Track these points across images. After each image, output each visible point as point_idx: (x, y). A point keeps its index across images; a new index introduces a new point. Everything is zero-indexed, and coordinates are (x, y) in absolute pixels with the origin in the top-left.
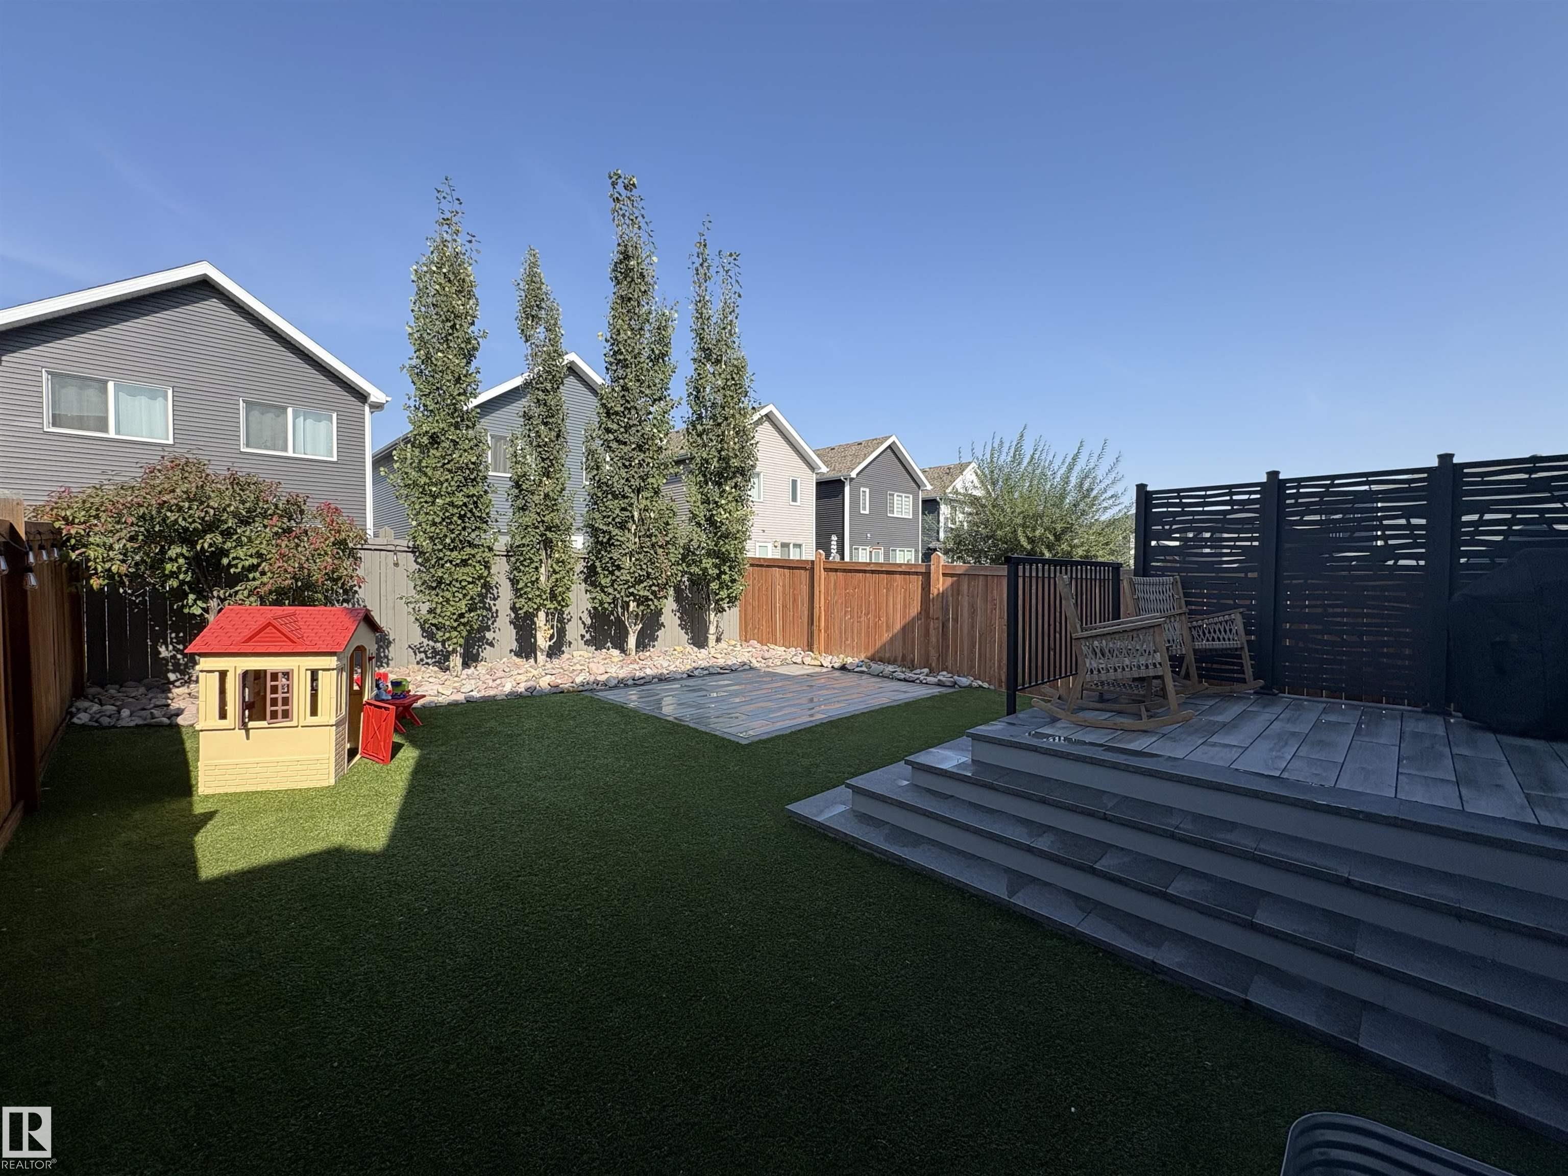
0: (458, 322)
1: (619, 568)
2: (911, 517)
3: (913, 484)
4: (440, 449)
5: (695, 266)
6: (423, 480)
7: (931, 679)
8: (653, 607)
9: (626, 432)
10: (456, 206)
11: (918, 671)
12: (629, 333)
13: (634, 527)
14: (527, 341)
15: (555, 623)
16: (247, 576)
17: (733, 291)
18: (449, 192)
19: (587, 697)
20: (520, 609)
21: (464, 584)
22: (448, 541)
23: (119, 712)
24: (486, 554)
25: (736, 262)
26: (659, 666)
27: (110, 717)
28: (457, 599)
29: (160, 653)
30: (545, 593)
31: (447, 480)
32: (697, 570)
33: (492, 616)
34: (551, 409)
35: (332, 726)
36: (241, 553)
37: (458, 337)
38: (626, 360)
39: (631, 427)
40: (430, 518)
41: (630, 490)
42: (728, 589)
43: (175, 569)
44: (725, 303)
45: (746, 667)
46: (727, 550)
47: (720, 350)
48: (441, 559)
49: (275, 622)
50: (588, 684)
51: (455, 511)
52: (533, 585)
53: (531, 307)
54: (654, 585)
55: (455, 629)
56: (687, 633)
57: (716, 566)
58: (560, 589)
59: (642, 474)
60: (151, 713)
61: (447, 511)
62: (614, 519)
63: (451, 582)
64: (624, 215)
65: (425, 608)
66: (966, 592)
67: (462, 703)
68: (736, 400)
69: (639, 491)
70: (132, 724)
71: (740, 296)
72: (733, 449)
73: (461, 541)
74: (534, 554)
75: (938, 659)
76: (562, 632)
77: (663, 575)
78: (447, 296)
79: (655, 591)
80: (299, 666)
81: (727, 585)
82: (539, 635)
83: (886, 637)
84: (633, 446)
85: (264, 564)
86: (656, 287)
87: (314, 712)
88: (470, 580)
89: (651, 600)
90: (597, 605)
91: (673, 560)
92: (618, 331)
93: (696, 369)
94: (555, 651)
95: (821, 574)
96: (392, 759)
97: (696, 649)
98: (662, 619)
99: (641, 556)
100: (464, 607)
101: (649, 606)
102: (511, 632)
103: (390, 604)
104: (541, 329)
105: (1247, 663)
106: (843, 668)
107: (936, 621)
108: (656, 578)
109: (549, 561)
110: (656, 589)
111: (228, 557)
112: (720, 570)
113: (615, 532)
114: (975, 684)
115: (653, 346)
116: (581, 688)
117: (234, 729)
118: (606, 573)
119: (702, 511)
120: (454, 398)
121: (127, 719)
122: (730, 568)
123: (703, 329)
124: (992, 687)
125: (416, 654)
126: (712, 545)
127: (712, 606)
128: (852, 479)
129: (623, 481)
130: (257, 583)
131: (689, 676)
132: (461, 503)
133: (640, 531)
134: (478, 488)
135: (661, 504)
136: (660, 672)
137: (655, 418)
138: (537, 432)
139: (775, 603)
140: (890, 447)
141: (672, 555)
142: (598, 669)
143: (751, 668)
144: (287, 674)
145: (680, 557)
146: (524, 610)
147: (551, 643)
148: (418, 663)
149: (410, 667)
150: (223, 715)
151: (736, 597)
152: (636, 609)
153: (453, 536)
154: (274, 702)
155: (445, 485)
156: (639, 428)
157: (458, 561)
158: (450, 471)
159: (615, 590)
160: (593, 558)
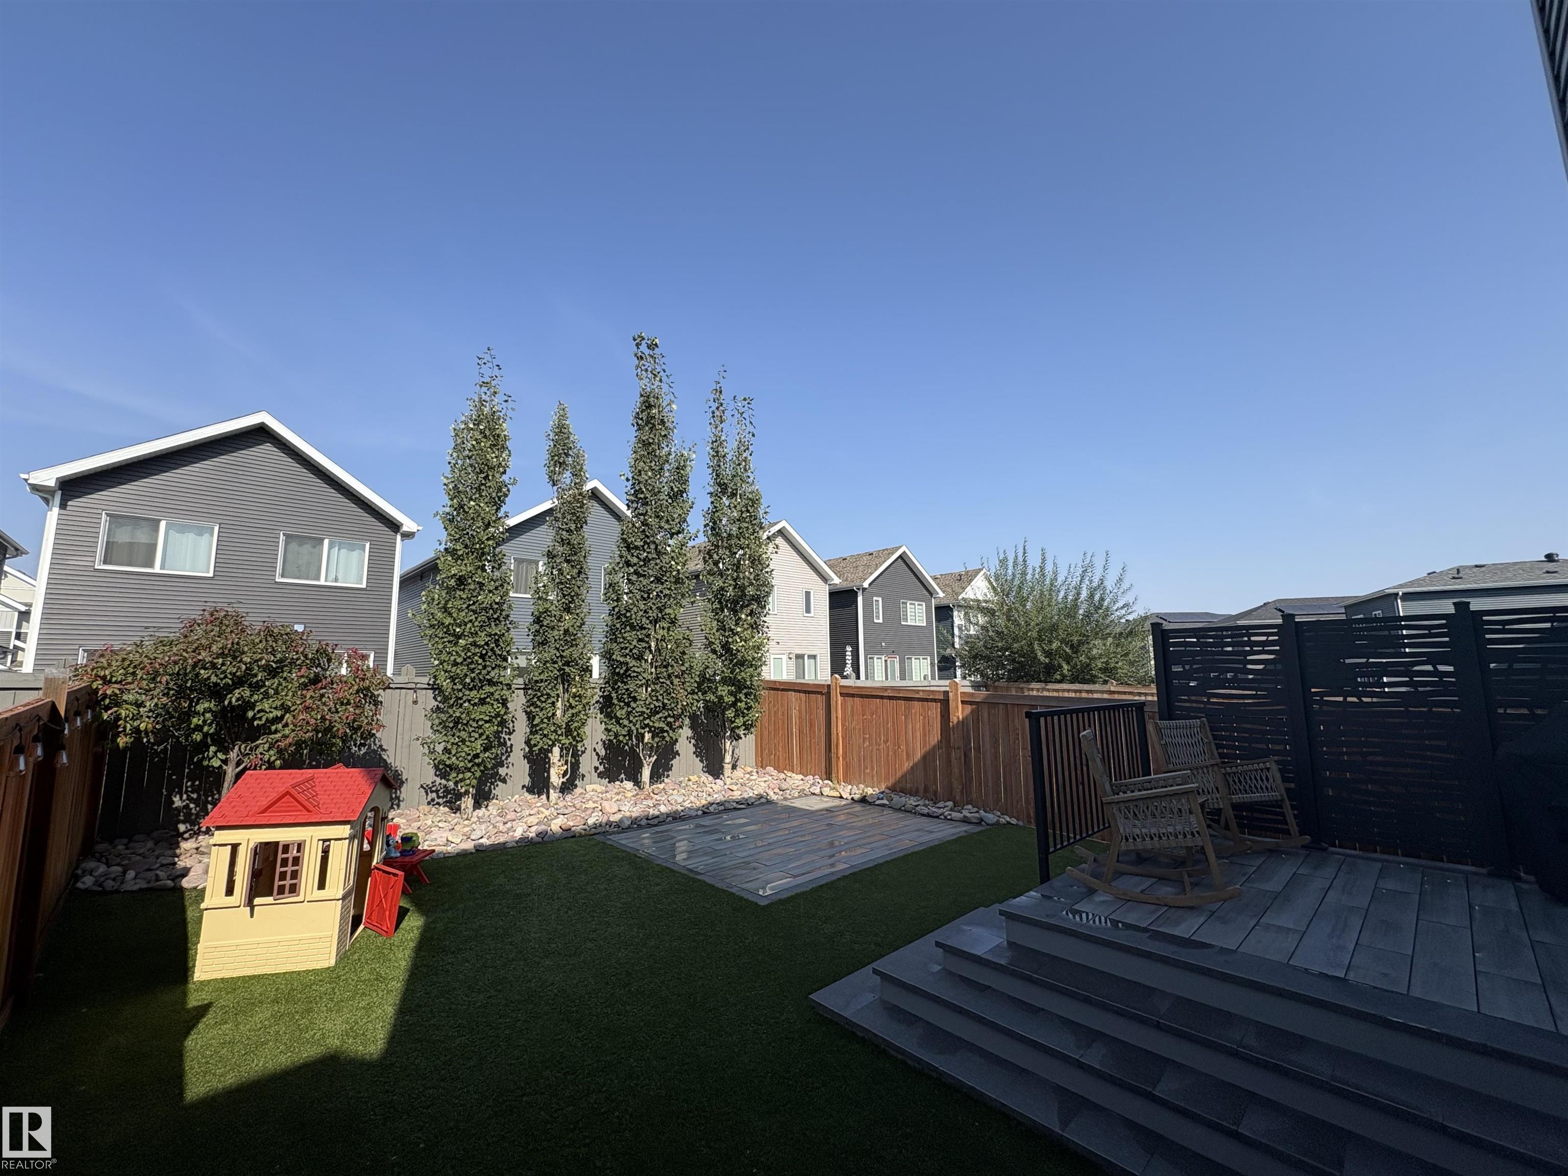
0: (491, 473)
1: (635, 699)
2: (925, 624)
3: (925, 592)
4: (466, 591)
5: (711, 409)
6: (448, 621)
7: (955, 815)
8: (668, 739)
9: (644, 565)
10: (496, 371)
11: (941, 804)
12: (650, 474)
13: (651, 657)
14: (554, 485)
15: (569, 759)
16: (269, 728)
17: (747, 431)
18: (490, 360)
19: (599, 843)
20: (535, 745)
21: (480, 723)
22: (468, 680)
23: (124, 873)
24: (504, 692)
25: (749, 406)
26: (673, 802)
27: (114, 879)
28: (473, 739)
29: (173, 803)
30: (560, 727)
31: (471, 621)
32: (713, 697)
33: (507, 751)
34: (574, 547)
35: (338, 900)
36: (266, 706)
37: (490, 487)
38: (646, 498)
39: (649, 560)
40: (452, 658)
41: (648, 622)
42: (744, 717)
43: (200, 722)
44: (740, 442)
45: (763, 800)
46: (743, 678)
47: (735, 484)
48: (461, 699)
49: (293, 792)
50: (601, 826)
51: (477, 650)
52: (549, 721)
53: (559, 455)
54: (669, 716)
55: (469, 770)
56: (701, 761)
57: (731, 693)
58: (576, 724)
59: (660, 605)
60: (157, 875)
61: (469, 651)
62: (631, 651)
63: (468, 722)
64: (646, 370)
65: (439, 748)
66: (986, 721)
67: (471, 853)
68: (751, 530)
69: (656, 621)
70: (136, 888)
71: (753, 435)
72: (749, 578)
73: (480, 680)
74: (551, 689)
75: (962, 792)
76: (575, 766)
77: (679, 707)
78: (482, 450)
79: (670, 723)
80: (312, 836)
81: (743, 713)
82: (553, 772)
83: (907, 766)
84: (652, 579)
85: (288, 715)
86: (675, 431)
87: (322, 885)
88: (487, 718)
89: (667, 731)
90: (612, 738)
91: (689, 690)
92: (640, 471)
93: (712, 503)
94: (567, 787)
95: (837, 700)
96: (396, 930)
97: (711, 778)
98: (677, 747)
99: (658, 687)
100: (479, 747)
101: (664, 737)
102: (525, 766)
103: (406, 743)
104: (568, 474)
105: (1290, 814)
106: (863, 800)
107: (957, 751)
108: (672, 709)
109: (566, 695)
110: (672, 720)
111: (254, 710)
112: (735, 697)
113: (632, 663)
114: (1002, 821)
115: (672, 484)
116: (592, 832)
117: (239, 906)
118: (622, 704)
119: (717, 640)
120: (483, 543)
121: (132, 882)
122: (746, 695)
123: (719, 466)
124: (1021, 823)
125: (427, 794)
126: (727, 673)
127: (728, 734)
128: (864, 589)
129: (641, 613)
130: (278, 736)
131: (704, 813)
132: (483, 643)
133: (657, 661)
134: (500, 627)
135: (678, 633)
136: (675, 808)
137: (673, 551)
138: (560, 570)
139: (792, 729)
140: (900, 557)
141: (688, 684)
142: (611, 808)
143: (769, 802)
144: (300, 846)
145: (696, 685)
146: (539, 747)
147: (564, 780)
148: (429, 803)
149: (421, 808)
150: (230, 891)
151: (751, 725)
152: (650, 741)
153: (473, 675)
154: (283, 876)
155: (469, 625)
156: (658, 561)
157: (477, 701)
158: (475, 612)
159: (631, 722)
160: (609, 688)
